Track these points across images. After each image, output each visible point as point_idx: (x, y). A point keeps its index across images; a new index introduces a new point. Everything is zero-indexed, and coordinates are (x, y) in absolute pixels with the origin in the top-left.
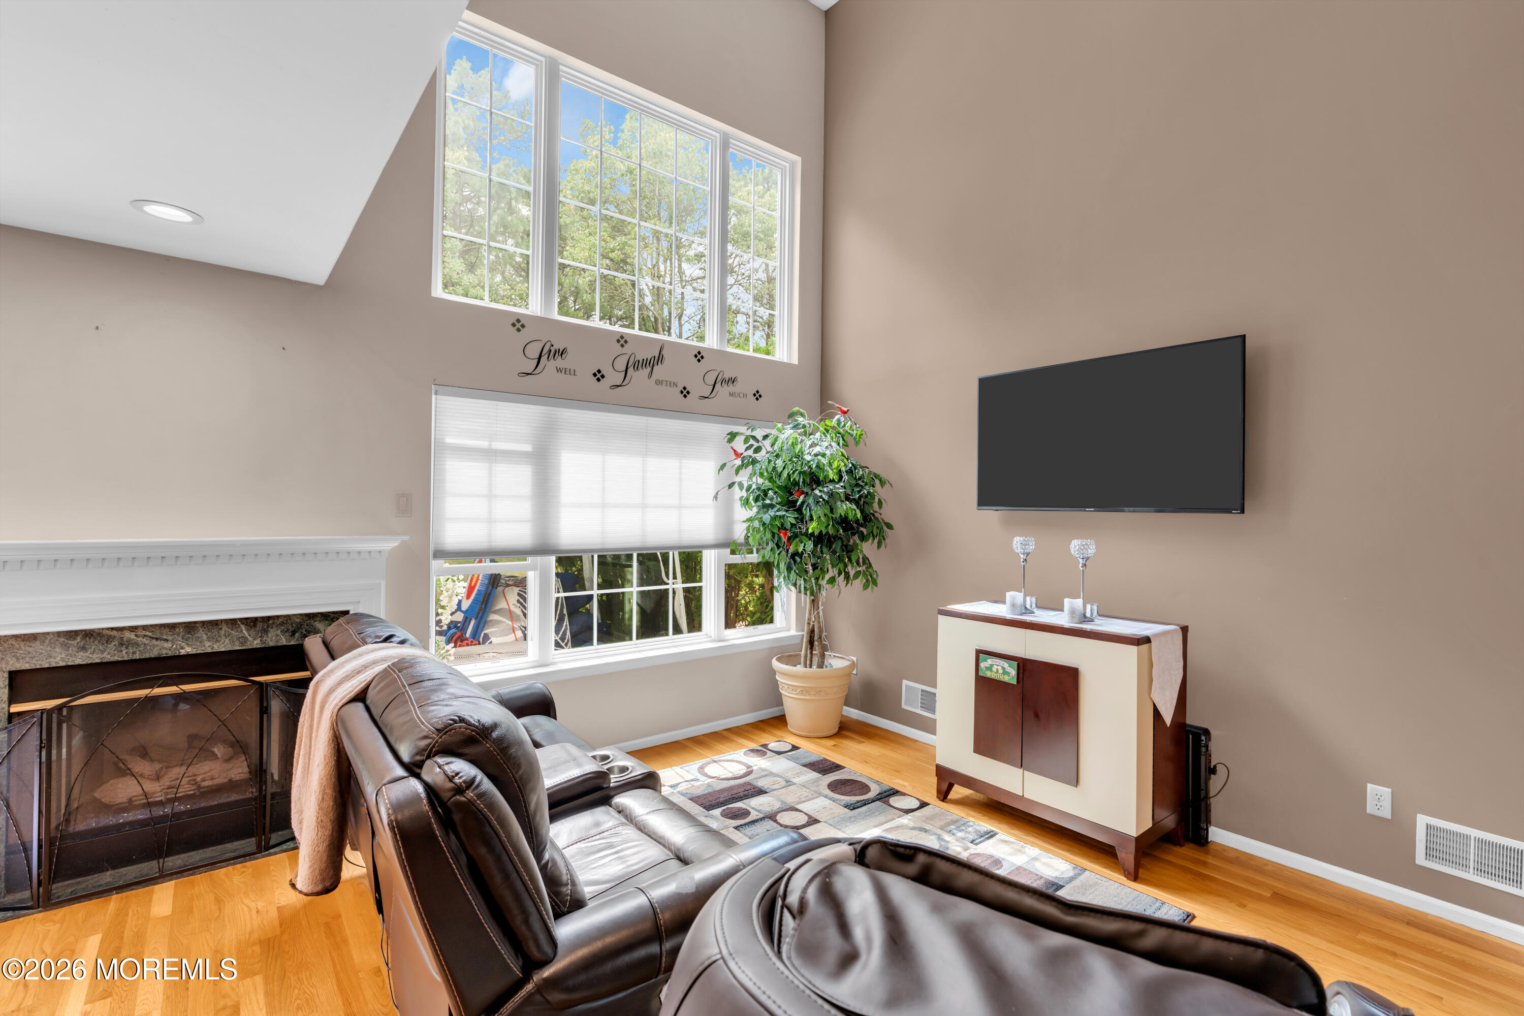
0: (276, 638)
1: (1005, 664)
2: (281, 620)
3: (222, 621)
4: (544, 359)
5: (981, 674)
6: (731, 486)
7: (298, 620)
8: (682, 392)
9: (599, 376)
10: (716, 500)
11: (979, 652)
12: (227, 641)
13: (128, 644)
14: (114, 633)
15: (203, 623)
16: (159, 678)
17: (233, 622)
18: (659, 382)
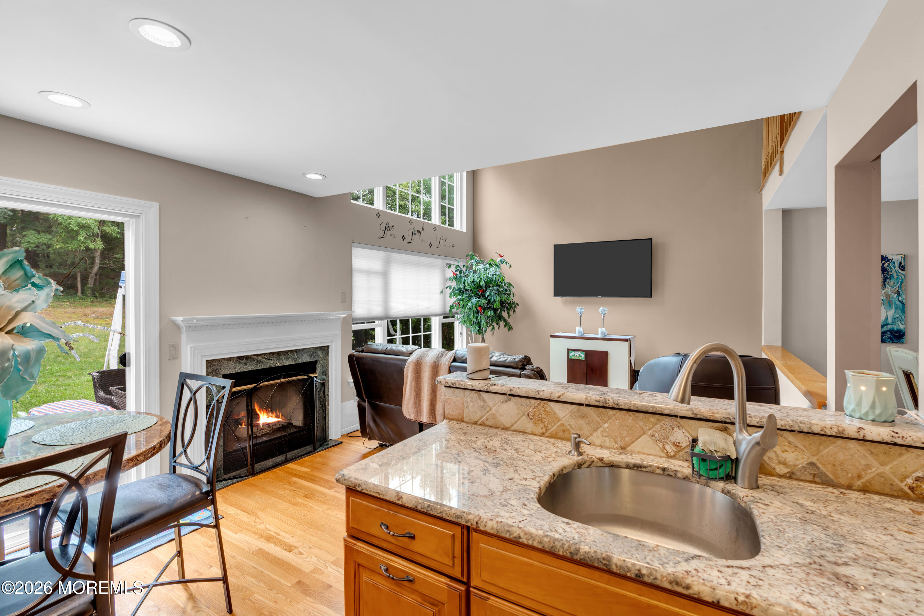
1: (580, 353)
3: (289, 351)
4: (386, 230)
5: (570, 358)
6: (447, 287)
7: (312, 350)
8: (430, 245)
9: (404, 238)
10: (440, 294)
11: (569, 350)
12: (290, 360)
13: (259, 362)
14: (255, 357)
15: (283, 352)
17: (292, 351)
18: (423, 241)
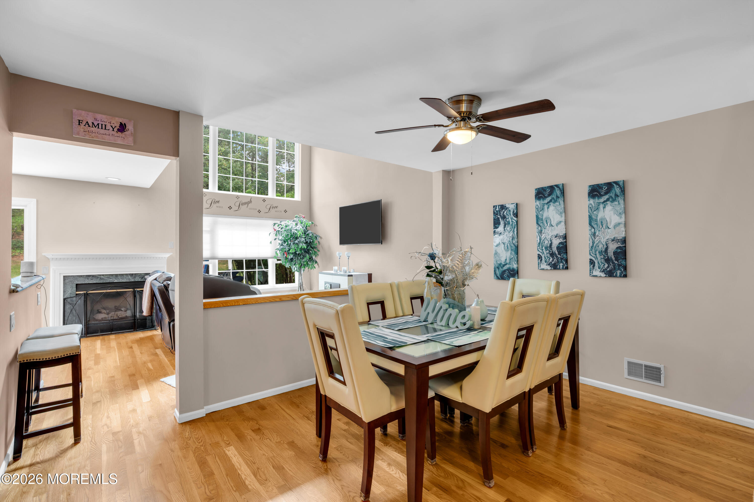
0: (138, 279)
1: (329, 285)
2: (139, 275)
3: (124, 274)
4: (213, 204)
6: (275, 239)
7: (143, 275)
8: (258, 211)
9: (230, 208)
10: (271, 244)
12: (125, 279)
14: (99, 276)
15: (120, 274)
16: (110, 286)
17: (127, 275)
18: (251, 209)
